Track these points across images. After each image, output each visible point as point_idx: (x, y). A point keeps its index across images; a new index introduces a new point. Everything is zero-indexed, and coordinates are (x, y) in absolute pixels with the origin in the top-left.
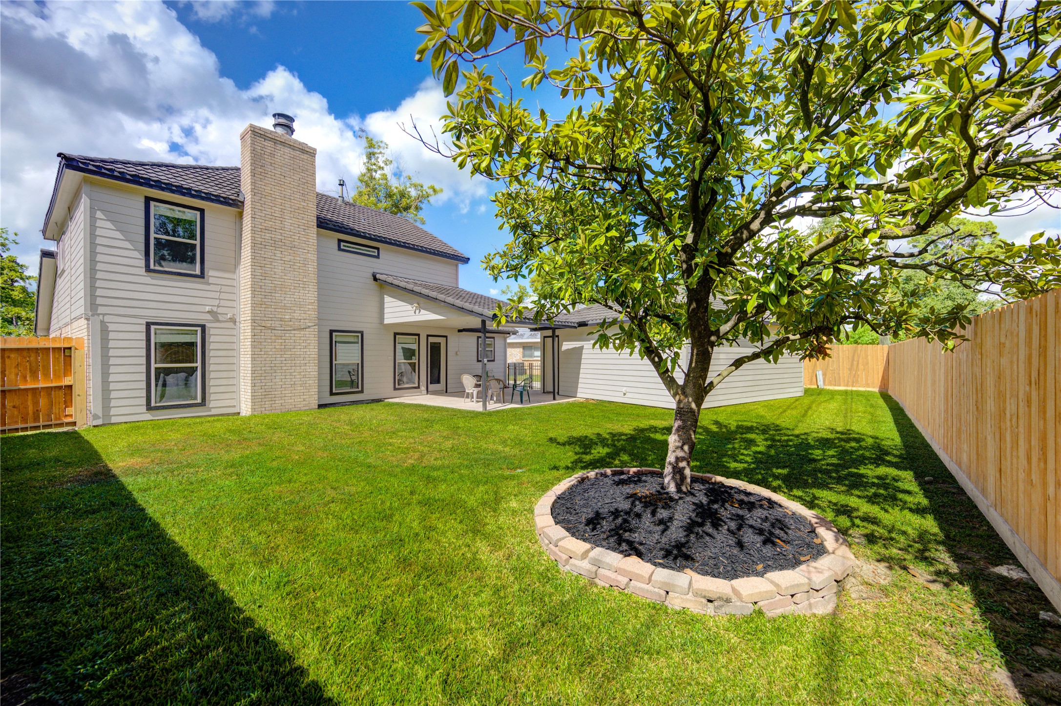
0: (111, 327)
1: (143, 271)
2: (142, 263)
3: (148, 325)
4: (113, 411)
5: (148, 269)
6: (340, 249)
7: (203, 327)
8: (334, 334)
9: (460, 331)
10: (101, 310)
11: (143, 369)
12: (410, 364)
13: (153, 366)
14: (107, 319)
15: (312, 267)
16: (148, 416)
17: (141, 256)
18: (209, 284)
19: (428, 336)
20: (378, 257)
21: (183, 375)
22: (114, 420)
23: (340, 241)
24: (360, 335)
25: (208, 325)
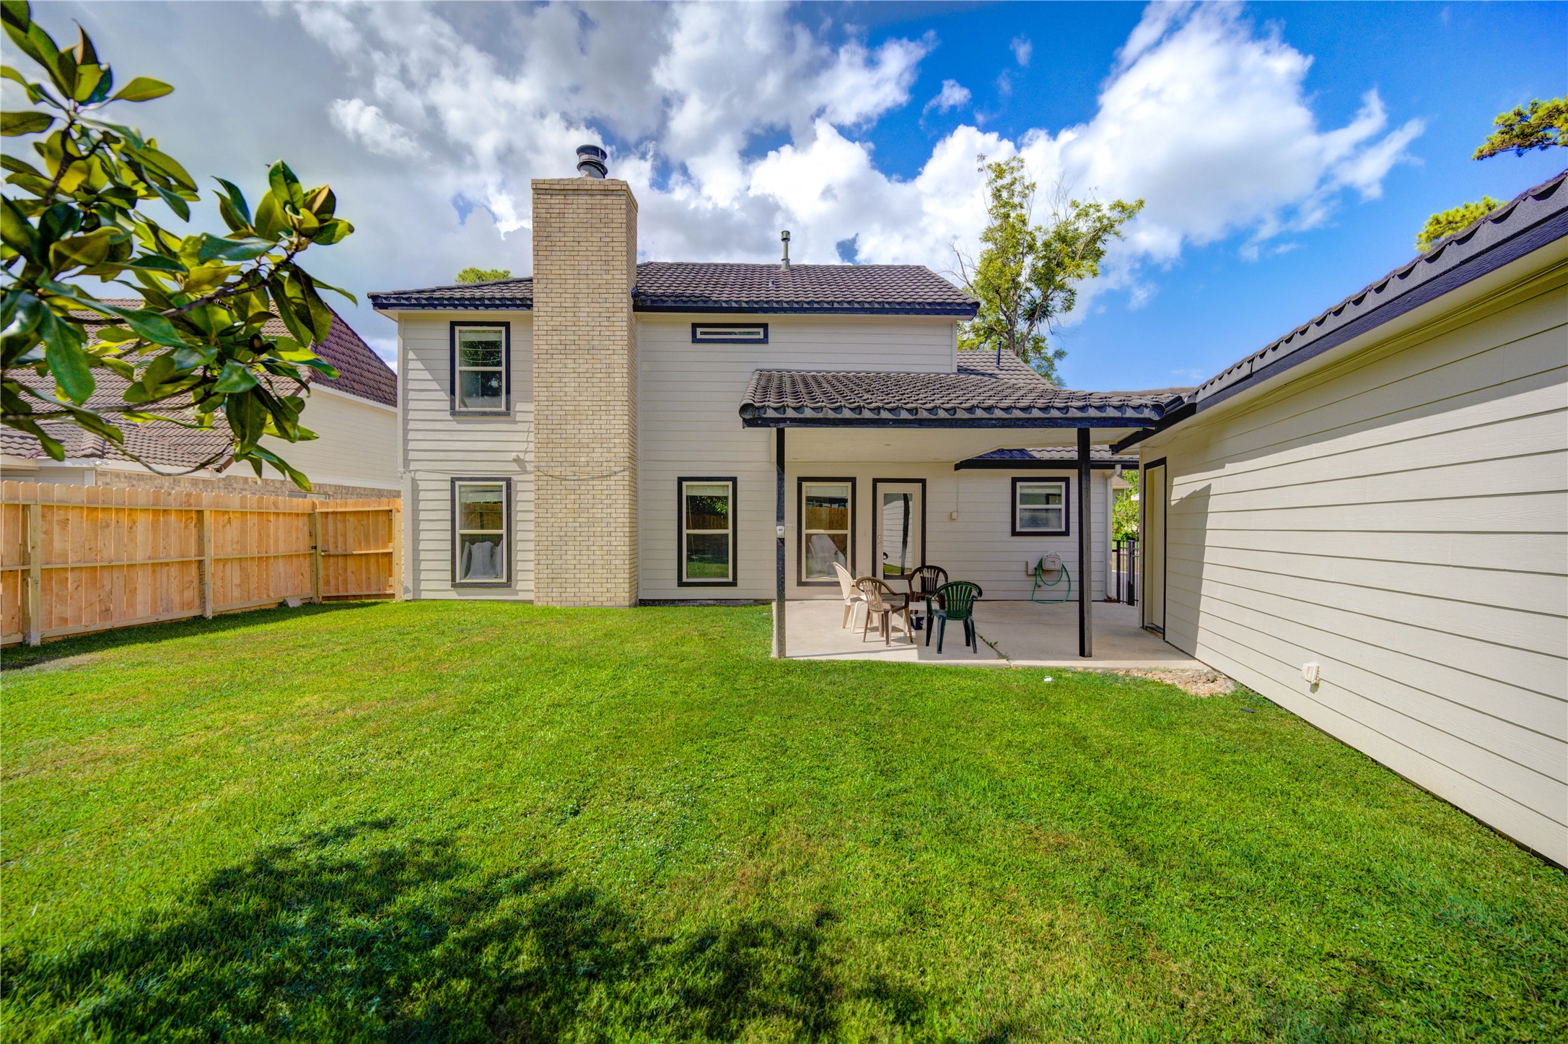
0: (422, 485)
1: (447, 416)
2: (447, 405)
3: (453, 481)
4: (423, 585)
5: (453, 412)
6: (695, 340)
7: (509, 482)
8: (685, 484)
9: (958, 467)
10: (413, 466)
11: (448, 535)
12: (832, 537)
13: (459, 532)
14: (418, 476)
15: (620, 377)
16: (453, 595)
17: (445, 396)
18: (515, 422)
19: (876, 481)
20: (765, 340)
21: (488, 544)
22: (424, 595)
23: (695, 326)
24: (730, 484)
25: (515, 478)
